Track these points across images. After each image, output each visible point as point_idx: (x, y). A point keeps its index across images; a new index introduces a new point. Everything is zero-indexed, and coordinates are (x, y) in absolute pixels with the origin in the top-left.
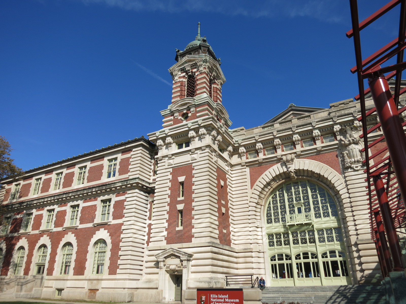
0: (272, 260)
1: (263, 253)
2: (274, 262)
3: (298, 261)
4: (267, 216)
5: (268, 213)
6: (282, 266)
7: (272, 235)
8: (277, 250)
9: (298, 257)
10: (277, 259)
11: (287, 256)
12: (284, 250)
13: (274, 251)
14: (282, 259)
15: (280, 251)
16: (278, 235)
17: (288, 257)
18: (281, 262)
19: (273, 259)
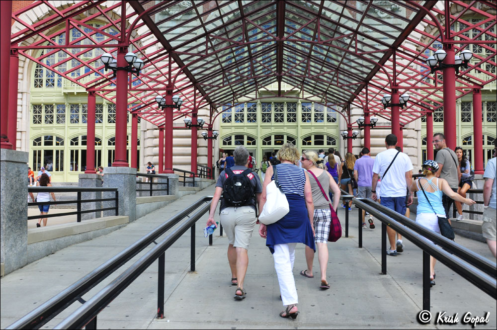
0: (35, 144)
1: (20, 133)
2: (37, 148)
3: (74, 147)
4: (36, 75)
5: (37, 70)
6: (49, 154)
7: (40, 106)
8: (44, 129)
9: (74, 141)
10: (43, 143)
11: (58, 139)
12: (55, 130)
13: (39, 131)
14: (51, 144)
15: (49, 132)
16: (49, 106)
17: (60, 141)
18: (49, 148)
19: (37, 141)
